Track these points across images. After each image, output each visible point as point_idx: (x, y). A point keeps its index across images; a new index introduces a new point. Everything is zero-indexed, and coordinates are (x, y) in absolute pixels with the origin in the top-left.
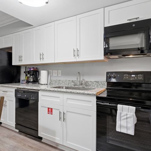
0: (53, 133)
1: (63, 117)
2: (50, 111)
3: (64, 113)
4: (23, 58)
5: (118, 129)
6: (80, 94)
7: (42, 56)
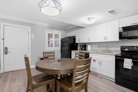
0: (96, 69)
1: (100, 63)
2: (94, 61)
3: (101, 62)
4: (80, 40)
5: (124, 67)
6: (108, 54)
7: (89, 39)
